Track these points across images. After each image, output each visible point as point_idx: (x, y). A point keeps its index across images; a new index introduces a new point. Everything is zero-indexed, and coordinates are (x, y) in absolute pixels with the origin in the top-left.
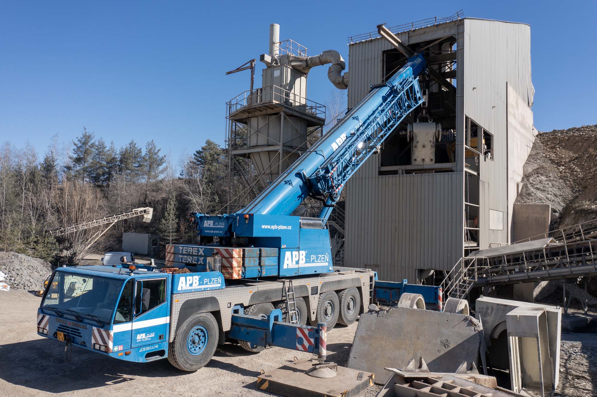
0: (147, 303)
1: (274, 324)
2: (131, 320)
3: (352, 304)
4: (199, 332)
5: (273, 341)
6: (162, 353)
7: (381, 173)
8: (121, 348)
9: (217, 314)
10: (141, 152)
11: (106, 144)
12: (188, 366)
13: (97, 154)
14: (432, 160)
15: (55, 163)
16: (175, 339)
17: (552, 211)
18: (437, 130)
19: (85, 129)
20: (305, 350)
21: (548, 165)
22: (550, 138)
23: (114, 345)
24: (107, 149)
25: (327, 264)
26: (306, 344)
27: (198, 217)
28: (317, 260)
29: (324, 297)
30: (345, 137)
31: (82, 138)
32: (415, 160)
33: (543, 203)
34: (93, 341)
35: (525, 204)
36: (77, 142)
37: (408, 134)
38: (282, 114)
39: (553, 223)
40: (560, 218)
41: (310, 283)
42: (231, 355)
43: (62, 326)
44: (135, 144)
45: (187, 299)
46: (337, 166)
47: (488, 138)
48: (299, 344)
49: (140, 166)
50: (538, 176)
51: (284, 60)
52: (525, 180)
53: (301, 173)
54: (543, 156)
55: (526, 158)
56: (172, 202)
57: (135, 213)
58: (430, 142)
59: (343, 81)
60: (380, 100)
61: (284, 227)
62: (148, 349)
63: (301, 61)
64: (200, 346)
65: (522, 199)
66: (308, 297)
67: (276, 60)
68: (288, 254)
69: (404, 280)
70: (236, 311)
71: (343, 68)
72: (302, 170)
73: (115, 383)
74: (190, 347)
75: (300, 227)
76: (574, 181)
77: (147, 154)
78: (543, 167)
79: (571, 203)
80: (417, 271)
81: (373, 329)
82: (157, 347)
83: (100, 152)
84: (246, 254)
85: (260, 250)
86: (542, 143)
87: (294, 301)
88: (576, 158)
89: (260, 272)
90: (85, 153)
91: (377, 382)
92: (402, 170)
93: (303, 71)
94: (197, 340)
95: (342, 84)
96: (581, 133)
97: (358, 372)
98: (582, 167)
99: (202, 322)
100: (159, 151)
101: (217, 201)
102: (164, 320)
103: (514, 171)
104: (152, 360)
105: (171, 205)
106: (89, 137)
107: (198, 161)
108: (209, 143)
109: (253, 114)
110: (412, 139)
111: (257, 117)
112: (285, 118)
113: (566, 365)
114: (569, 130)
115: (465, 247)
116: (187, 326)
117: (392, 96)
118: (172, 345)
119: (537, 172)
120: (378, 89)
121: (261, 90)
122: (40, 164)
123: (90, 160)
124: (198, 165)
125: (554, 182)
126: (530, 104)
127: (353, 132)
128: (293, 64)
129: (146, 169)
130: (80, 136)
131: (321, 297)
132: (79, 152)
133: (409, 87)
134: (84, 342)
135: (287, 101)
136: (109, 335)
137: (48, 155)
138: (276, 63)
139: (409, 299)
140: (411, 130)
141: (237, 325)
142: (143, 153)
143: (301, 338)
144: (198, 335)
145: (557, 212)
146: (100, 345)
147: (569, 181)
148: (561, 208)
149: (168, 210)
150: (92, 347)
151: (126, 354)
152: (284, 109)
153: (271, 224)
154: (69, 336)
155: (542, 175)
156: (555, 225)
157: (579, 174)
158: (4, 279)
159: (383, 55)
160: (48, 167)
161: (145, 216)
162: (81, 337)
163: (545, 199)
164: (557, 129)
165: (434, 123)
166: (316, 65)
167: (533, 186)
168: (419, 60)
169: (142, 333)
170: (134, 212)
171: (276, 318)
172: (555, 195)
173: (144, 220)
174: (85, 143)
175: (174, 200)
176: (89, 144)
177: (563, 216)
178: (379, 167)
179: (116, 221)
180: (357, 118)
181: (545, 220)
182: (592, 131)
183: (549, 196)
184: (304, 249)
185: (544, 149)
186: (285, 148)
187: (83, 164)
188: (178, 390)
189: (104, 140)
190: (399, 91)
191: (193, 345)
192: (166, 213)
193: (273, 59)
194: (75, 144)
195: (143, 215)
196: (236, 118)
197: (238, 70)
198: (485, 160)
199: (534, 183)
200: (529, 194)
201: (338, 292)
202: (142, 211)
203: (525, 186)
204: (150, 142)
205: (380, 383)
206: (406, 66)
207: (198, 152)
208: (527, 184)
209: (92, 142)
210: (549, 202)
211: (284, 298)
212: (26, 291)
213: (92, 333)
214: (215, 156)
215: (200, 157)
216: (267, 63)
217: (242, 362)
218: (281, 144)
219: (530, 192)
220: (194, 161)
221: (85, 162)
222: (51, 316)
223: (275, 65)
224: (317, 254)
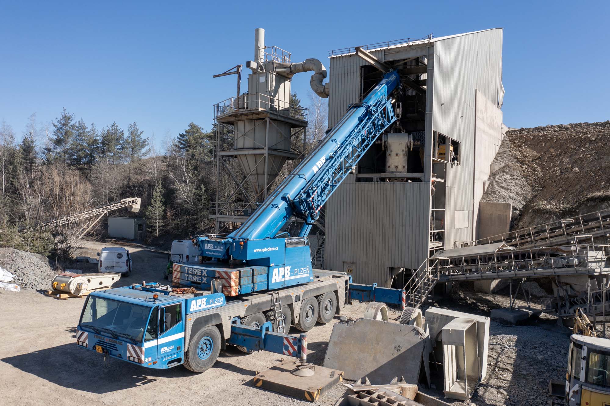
0: (168, 324)
1: (266, 334)
2: (156, 337)
3: (329, 305)
4: (206, 341)
5: (265, 347)
6: (179, 360)
7: (358, 180)
8: (150, 359)
9: (220, 327)
10: (123, 134)
11: (86, 126)
12: (198, 368)
13: (78, 135)
14: (404, 167)
15: (34, 144)
16: (188, 349)
17: (513, 209)
18: (409, 140)
19: (64, 110)
20: (291, 355)
21: (513, 164)
22: (517, 136)
23: (145, 357)
24: (88, 130)
25: (308, 275)
26: (291, 350)
27: (200, 240)
28: (300, 272)
29: (305, 302)
30: (325, 160)
31: (62, 119)
32: (389, 167)
33: (505, 201)
34: (128, 355)
35: (489, 202)
36: (57, 124)
37: (383, 144)
38: (268, 120)
39: (514, 220)
40: (520, 215)
41: (294, 292)
42: (230, 355)
43: (100, 341)
44: (117, 127)
45: (197, 317)
46: (317, 191)
47: (456, 145)
48: (286, 350)
49: (123, 148)
50: (503, 175)
51: (269, 66)
52: (492, 178)
53: (287, 196)
54: (509, 154)
55: (494, 156)
56: (158, 190)
57: (124, 203)
58: (403, 151)
59: (324, 91)
60: (356, 121)
61: (272, 249)
62: (169, 358)
63: (285, 68)
64: (207, 352)
65: (488, 197)
66: (292, 304)
67: (261, 66)
68: (275, 271)
69: (374, 284)
70: (234, 322)
71: (325, 77)
72: (288, 194)
73: (144, 384)
74: (200, 353)
75: (286, 247)
76: (535, 180)
77: (129, 137)
78: (508, 166)
79: (530, 201)
80: (388, 269)
81: (344, 336)
82: (175, 356)
83: (81, 133)
84: (242, 275)
85: (253, 270)
86: (510, 141)
87: (281, 309)
88: (539, 158)
89: (253, 288)
90: (65, 135)
91: (345, 378)
92: (377, 178)
93: (287, 76)
94: (205, 348)
95: (324, 94)
96: (545, 133)
97: (331, 370)
98: (543, 168)
99: (208, 333)
100: (141, 133)
101: (203, 191)
102: (181, 335)
103: (481, 172)
104: (172, 366)
105: (157, 192)
106: (69, 118)
107: (182, 144)
108: (192, 126)
109: (240, 118)
110: (386, 148)
111: (244, 120)
112: (270, 122)
113: (498, 358)
114: (535, 129)
115: (430, 248)
116: (198, 338)
117: (367, 117)
118: (186, 354)
119: (503, 170)
120: (355, 109)
121: (248, 94)
122: (18, 145)
123: (70, 141)
124: (182, 148)
125: (517, 181)
126: (500, 105)
127: (331, 154)
128: (278, 70)
129: (129, 151)
130: (60, 117)
131: (303, 303)
132: (59, 134)
133: (382, 108)
134: (120, 355)
135: (272, 107)
136: (141, 351)
137: (26, 136)
138: (262, 69)
139: (374, 309)
140: (386, 140)
141: (235, 333)
142: (126, 136)
143: (287, 345)
144: (205, 343)
145: (518, 210)
146: (134, 358)
147: (530, 180)
148: (520, 206)
149: (154, 197)
150: (128, 359)
151: (154, 364)
152: (269, 115)
153: (261, 248)
154: (107, 349)
155: (507, 173)
156: (516, 222)
157: (540, 174)
158: (12, 279)
159: (361, 70)
160: (27, 148)
161: (134, 206)
162: (117, 350)
163: (508, 197)
164: (524, 127)
165: (407, 134)
166: (299, 71)
167: (498, 184)
168: (394, 77)
169: (165, 346)
170: (122, 202)
171: (267, 329)
172: (517, 194)
173: (132, 210)
174: (65, 125)
175: (160, 187)
176: (70, 125)
177: (522, 214)
178: (356, 174)
179: (105, 212)
180: (334, 141)
181: (507, 217)
182: (555, 131)
183: (511, 195)
184: (289, 265)
185: (511, 147)
186: (270, 152)
187: (64, 145)
188: (193, 388)
189: (84, 121)
190: (373, 113)
191: (202, 352)
192: (152, 200)
193: (259, 65)
194: (55, 126)
195: (131, 206)
196: (224, 121)
197: (225, 74)
198: (452, 167)
199: (500, 181)
200: (494, 193)
201: (317, 297)
202: (130, 202)
203: (491, 184)
204: (133, 124)
205: (348, 379)
206: (381, 83)
207: (181, 135)
208: (493, 182)
209: (72, 123)
210: (511, 200)
211: (272, 308)
212: (34, 291)
213: (127, 348)
214: (199, 140)
215: (184, 141)
216: (253, 69)
217: (240, 362)
218: (266, 148)
219: (494, 190)
220: (177, 143)
221: (65, 144)
222: (90, 333)
223: (260, 71)
224: (299, 267)
